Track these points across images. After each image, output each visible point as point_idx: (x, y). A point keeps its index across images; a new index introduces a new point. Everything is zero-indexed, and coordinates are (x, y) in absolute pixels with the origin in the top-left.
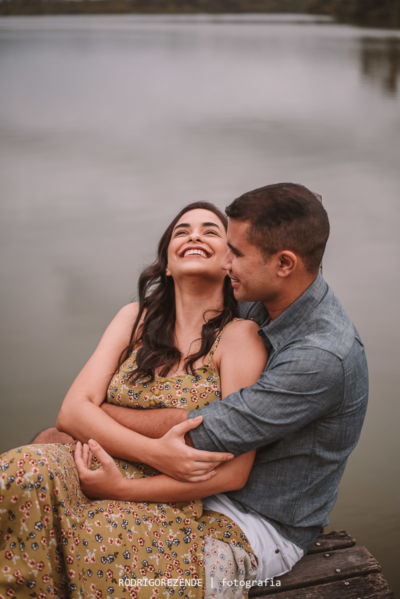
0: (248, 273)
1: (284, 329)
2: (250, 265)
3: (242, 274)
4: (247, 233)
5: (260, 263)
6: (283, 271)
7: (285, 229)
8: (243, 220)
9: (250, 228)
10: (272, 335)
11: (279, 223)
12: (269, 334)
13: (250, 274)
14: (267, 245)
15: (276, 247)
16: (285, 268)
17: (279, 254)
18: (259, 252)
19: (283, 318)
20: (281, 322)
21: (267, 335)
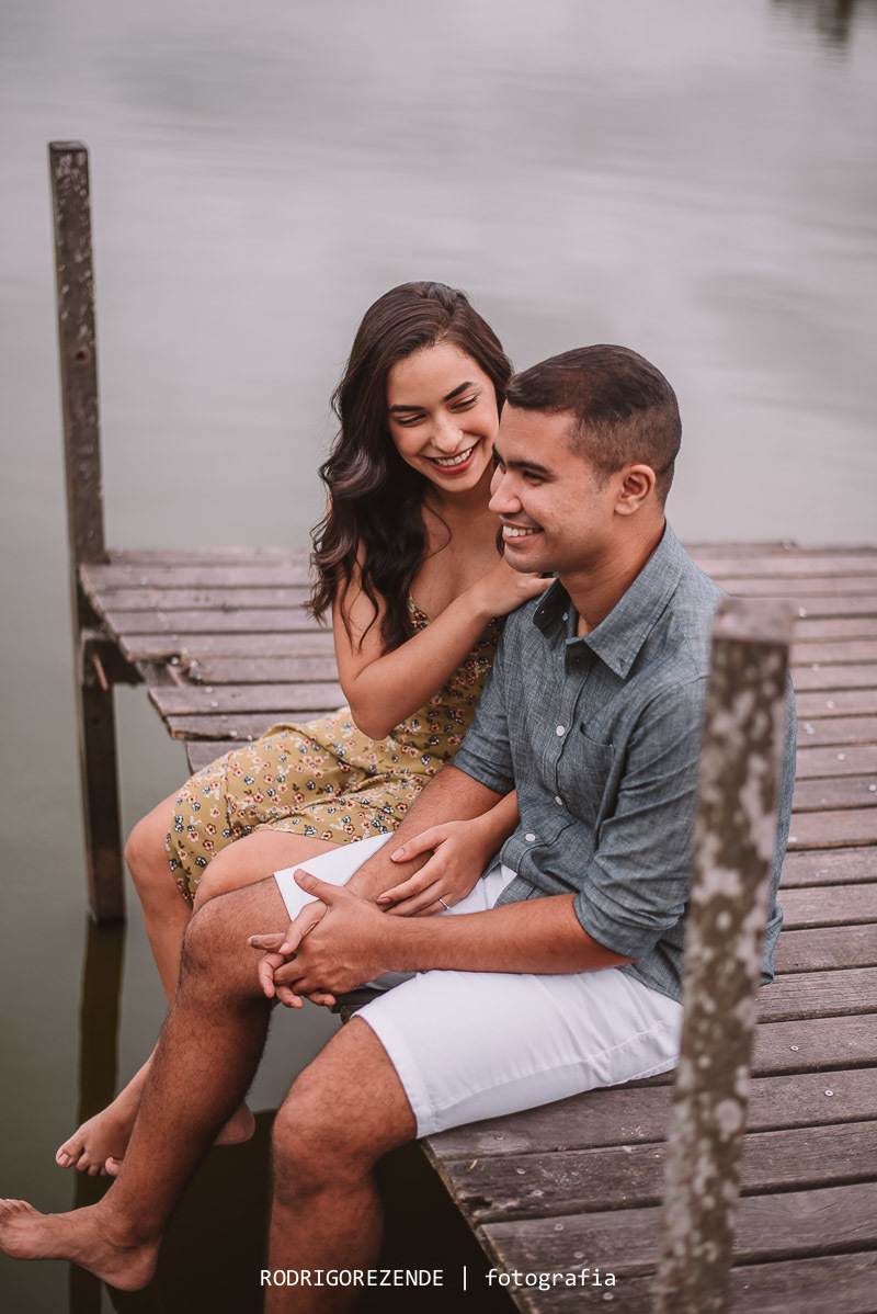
0: (564, 511)
1: (625, 631)
2: (570, 495)
3: (552, 514)
4: (569, 434)
5: (590, 491)
6: (627, 504)
7: (637, 423)
8: (558, 411)
9: (576, 424)
10: (604, 647)
11: (628, 414)
12: (598, 646)
13: (569, 512)
14: (604, 457)
15: (622, 459)
16: (632, 498)
17: (626, 471)
18: (589, 471)
19: (622, 610)
20: (619, 619)
21: (594, 649)
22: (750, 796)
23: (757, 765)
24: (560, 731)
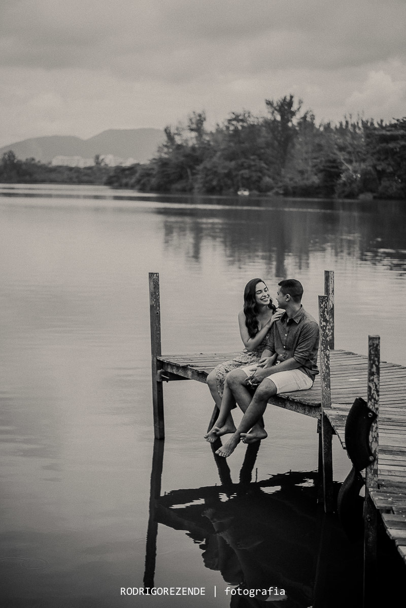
22: (326, 313)
23: (326, 310)
24: (286, 335)
